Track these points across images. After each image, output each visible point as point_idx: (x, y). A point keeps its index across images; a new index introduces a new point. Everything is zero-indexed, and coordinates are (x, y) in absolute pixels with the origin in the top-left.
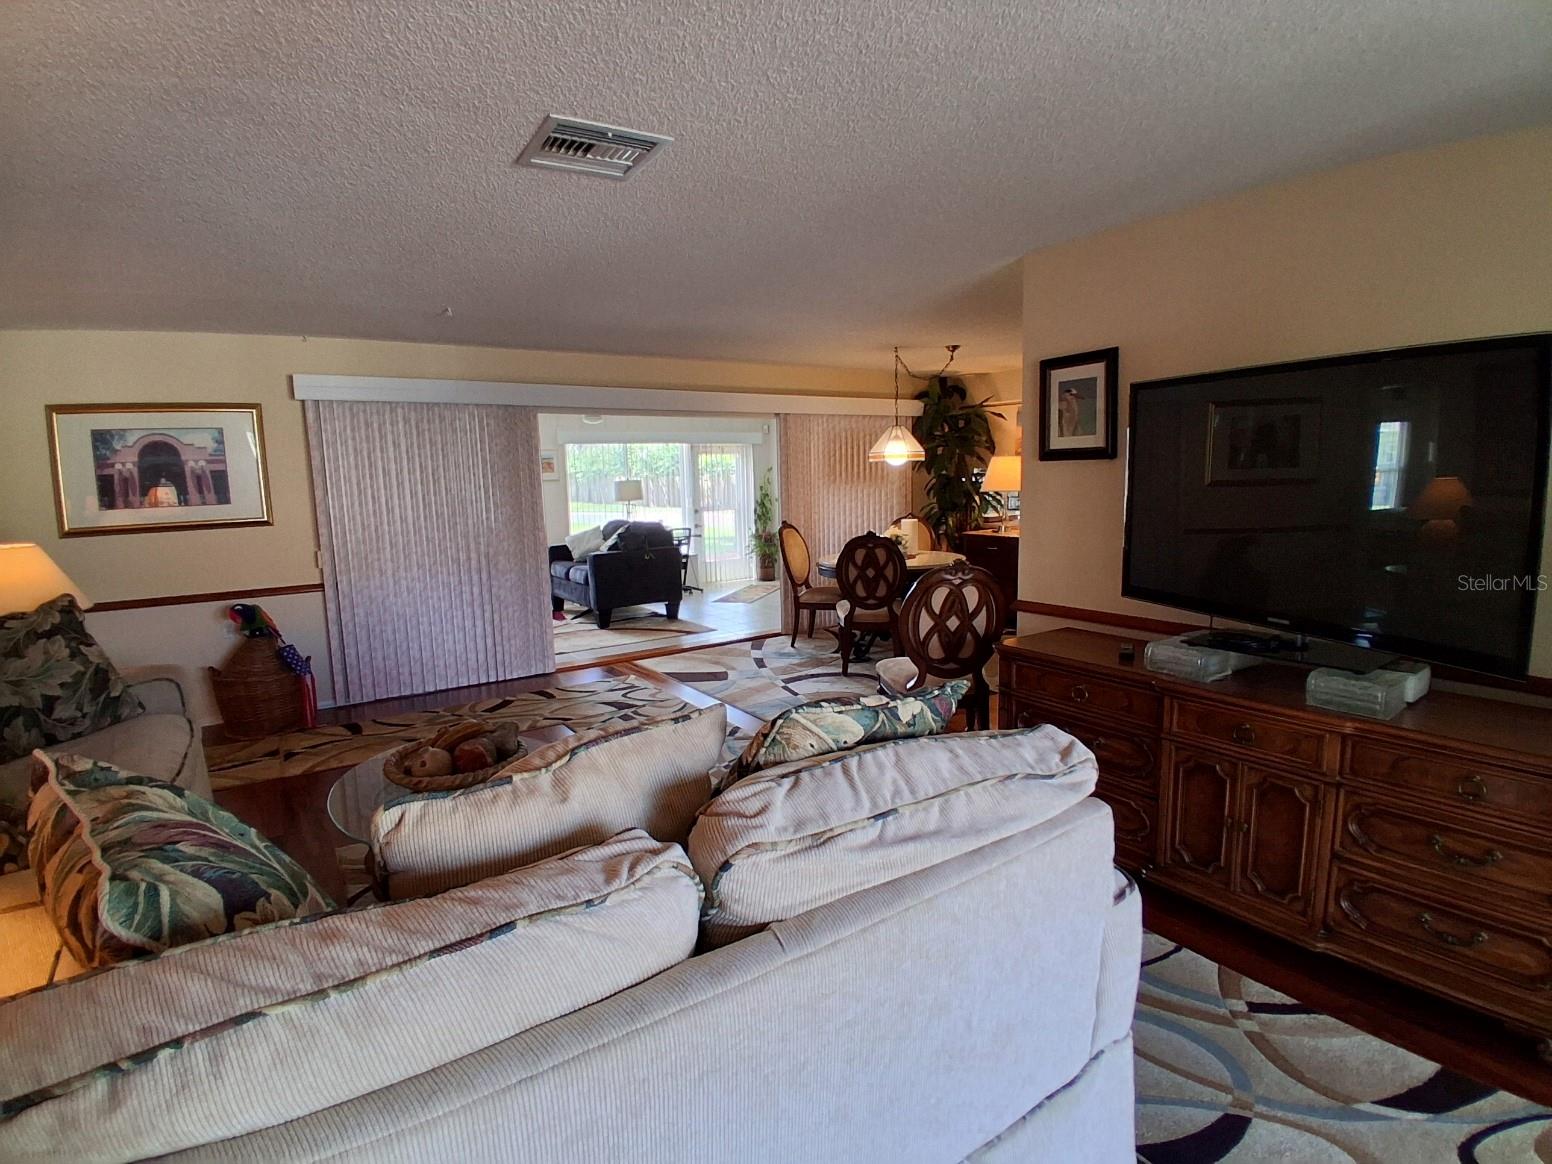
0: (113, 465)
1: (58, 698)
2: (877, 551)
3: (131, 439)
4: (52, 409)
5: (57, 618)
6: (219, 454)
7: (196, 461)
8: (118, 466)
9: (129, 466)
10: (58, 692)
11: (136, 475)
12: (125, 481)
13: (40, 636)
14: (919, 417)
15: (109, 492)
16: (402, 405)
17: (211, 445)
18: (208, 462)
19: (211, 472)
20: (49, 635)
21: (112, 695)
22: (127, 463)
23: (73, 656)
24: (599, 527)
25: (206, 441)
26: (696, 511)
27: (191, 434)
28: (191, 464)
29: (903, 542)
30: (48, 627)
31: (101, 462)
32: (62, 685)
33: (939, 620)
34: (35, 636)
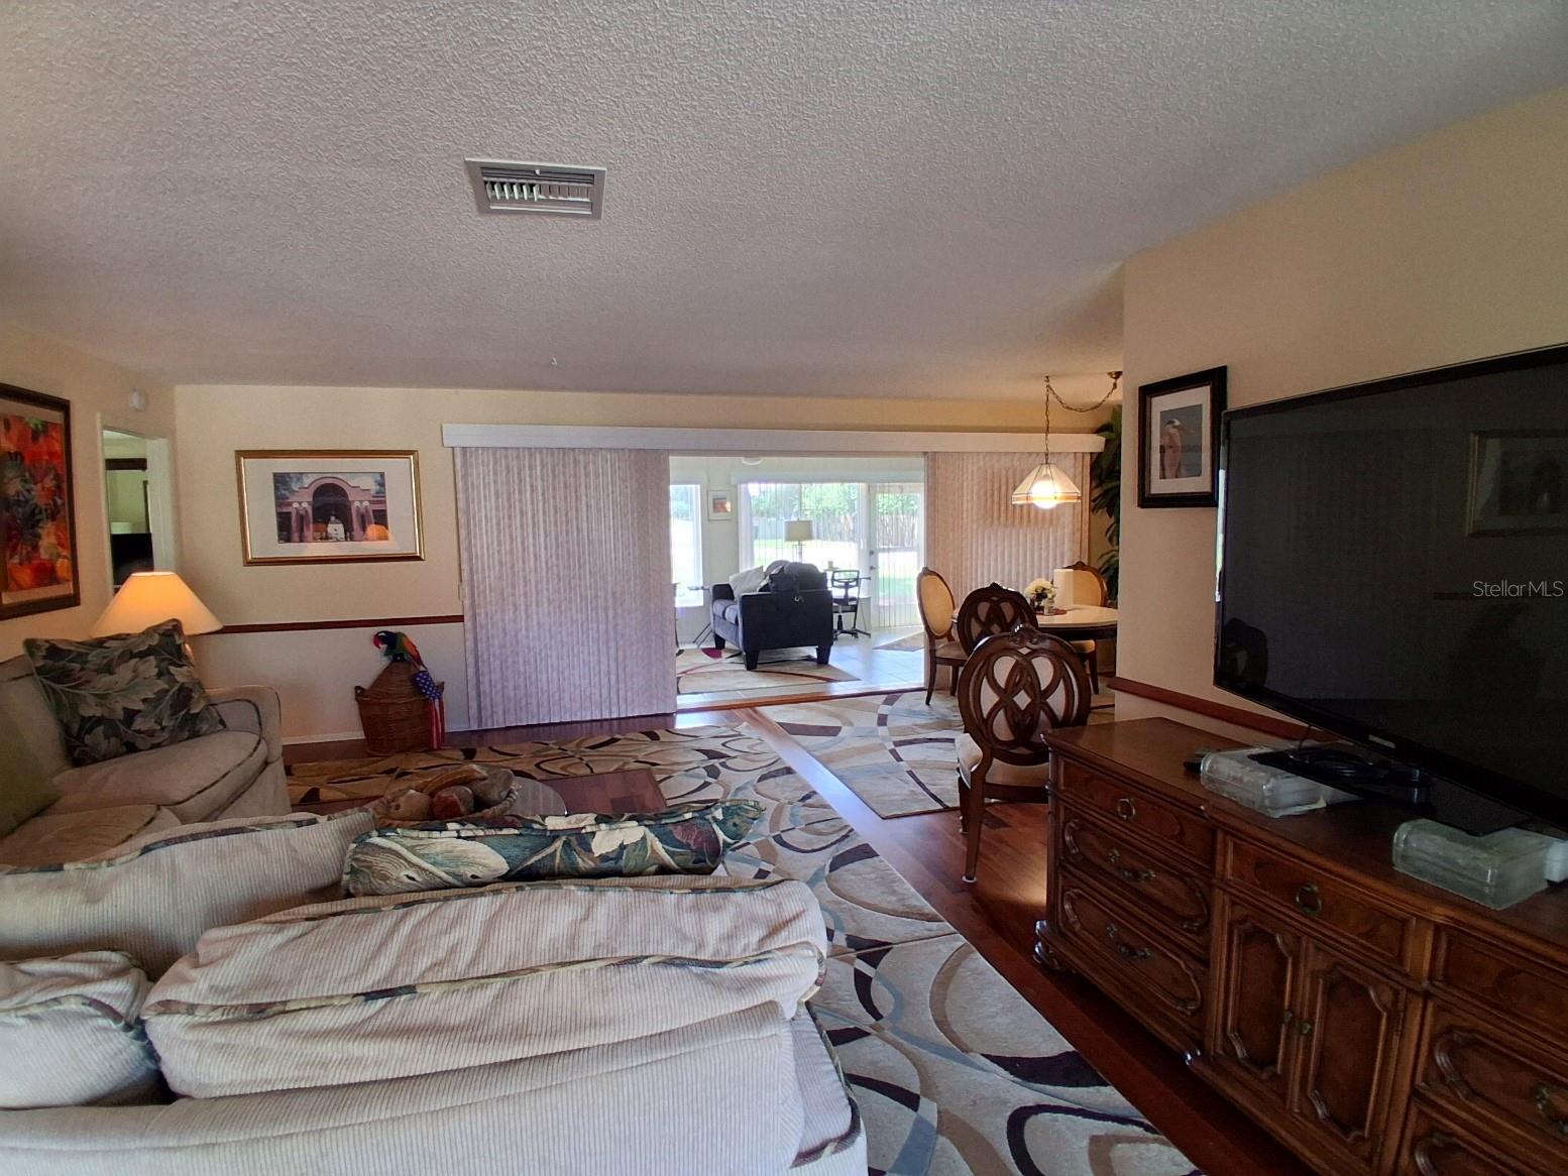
0: (290, 504)
1: (139, 711)
2: (1003, 605)
3: (307, 481)
4: (242, 454)
5: (155, 640)
6: (380, 497)
7: (361, 502)
8: (295, 505)
9: (305, 505)
10: (139, 706)
11: (310, 512)
12: (302, 518)
13: (133, 656)
14: (1100, 454)
15: (287, 528)
16: (540, 450)
17: (374, 488)
18: (371, 502)
19: (374, 511)
20: (142, 655)
21: (192, 712)
22: (302, 503)
23: (160, 675)
24: (762, 567)
25: (369, 484)
26: (872, 553)
27: (358, 478)
28: (357, 504)
29: (1050, 596)
30: (143, 648)
31: (281, 501)
32: (144, 701)
33: (1006, 694)
34: (129, 655)
